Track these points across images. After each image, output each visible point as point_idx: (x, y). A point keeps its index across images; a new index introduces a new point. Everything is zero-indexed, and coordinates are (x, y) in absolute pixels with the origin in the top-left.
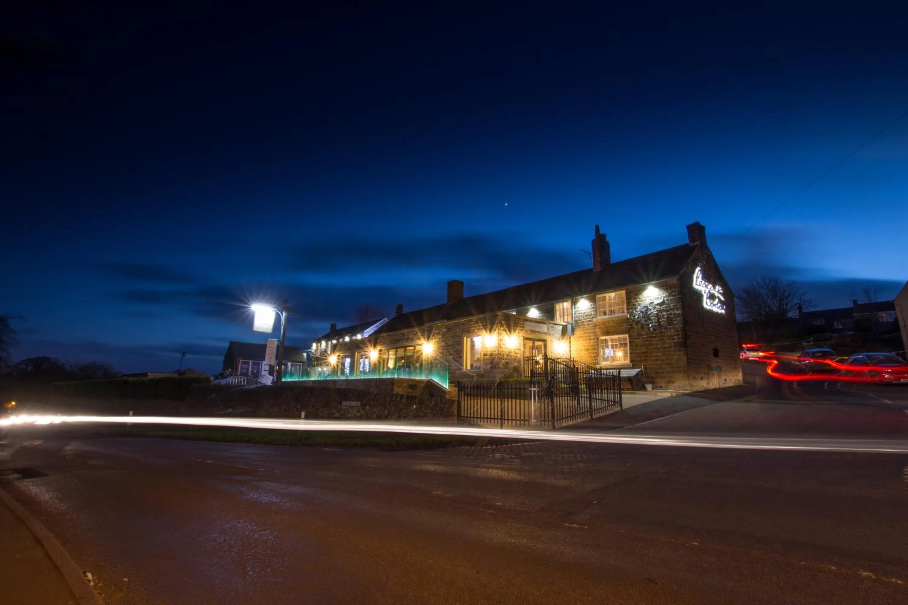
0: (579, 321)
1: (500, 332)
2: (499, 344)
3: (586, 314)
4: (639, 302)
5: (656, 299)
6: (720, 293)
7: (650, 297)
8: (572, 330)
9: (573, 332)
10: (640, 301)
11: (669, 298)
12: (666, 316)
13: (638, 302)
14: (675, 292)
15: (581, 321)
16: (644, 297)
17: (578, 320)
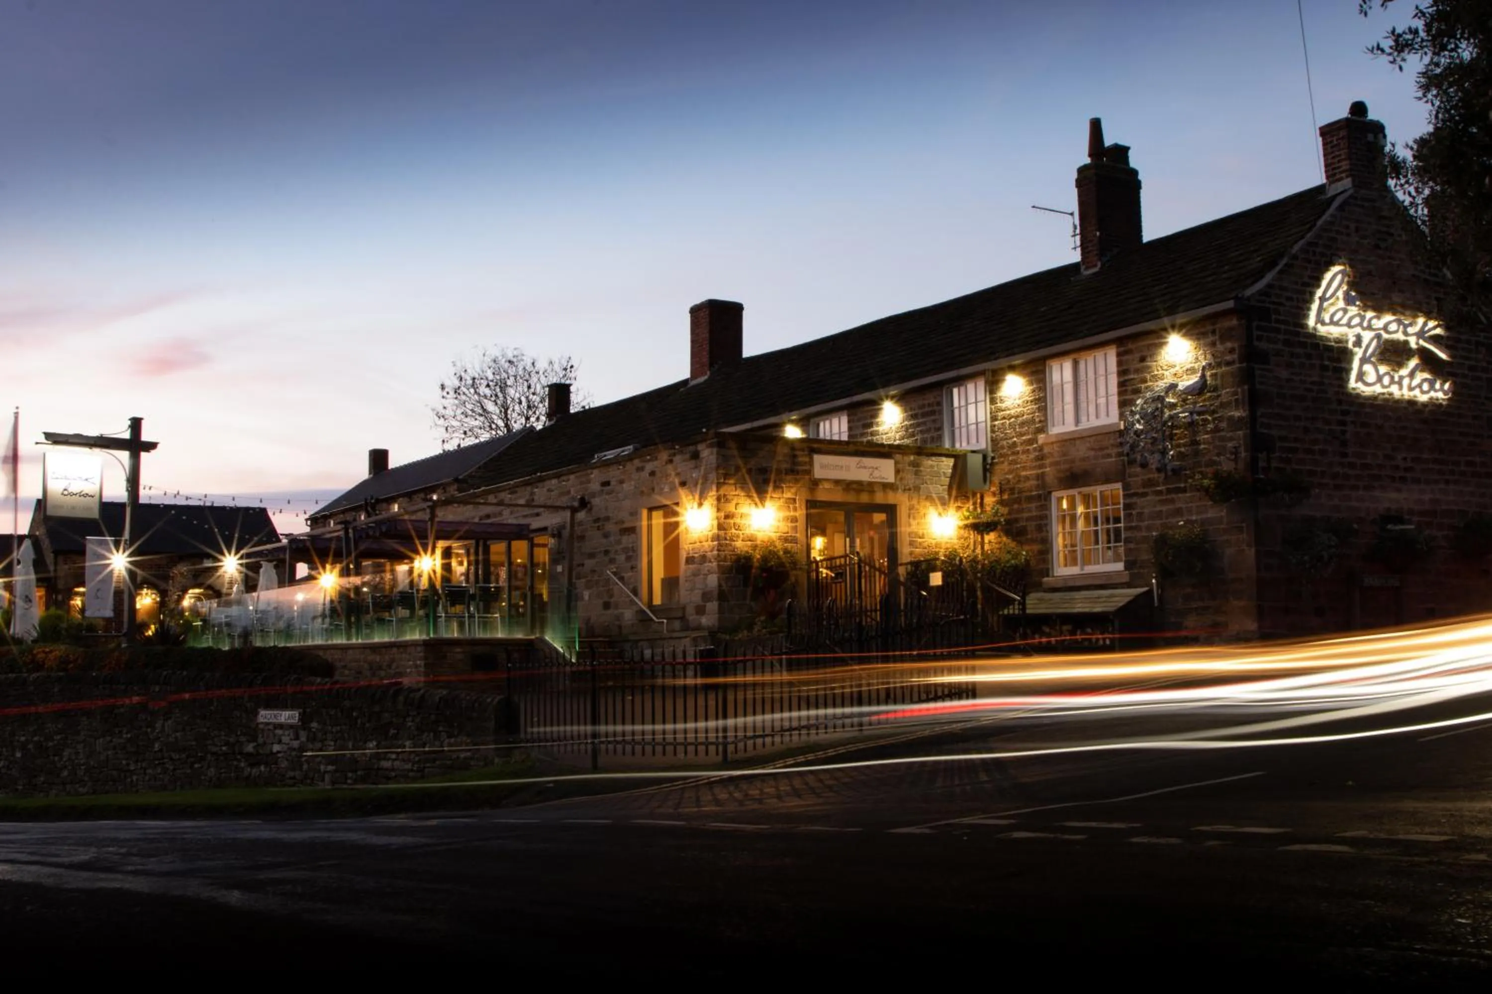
0: (1005, 443)
1: (722, 492)
2: (720, 527)
3: (1020, 419)
4: (1150, 384)
5: (1189, 372)
6: (1435, 340)
7: (1173, 366)
8: (985, 470)
9: (988, 475)
10: (1151, 381)
11: (1219, 371)
12: (1210, 426)
13: (1146, 382)
14: (1232, 351)
15: (1008, 441)
16: (1159, 369)
17: (1002, 439)
